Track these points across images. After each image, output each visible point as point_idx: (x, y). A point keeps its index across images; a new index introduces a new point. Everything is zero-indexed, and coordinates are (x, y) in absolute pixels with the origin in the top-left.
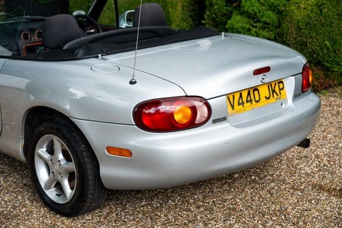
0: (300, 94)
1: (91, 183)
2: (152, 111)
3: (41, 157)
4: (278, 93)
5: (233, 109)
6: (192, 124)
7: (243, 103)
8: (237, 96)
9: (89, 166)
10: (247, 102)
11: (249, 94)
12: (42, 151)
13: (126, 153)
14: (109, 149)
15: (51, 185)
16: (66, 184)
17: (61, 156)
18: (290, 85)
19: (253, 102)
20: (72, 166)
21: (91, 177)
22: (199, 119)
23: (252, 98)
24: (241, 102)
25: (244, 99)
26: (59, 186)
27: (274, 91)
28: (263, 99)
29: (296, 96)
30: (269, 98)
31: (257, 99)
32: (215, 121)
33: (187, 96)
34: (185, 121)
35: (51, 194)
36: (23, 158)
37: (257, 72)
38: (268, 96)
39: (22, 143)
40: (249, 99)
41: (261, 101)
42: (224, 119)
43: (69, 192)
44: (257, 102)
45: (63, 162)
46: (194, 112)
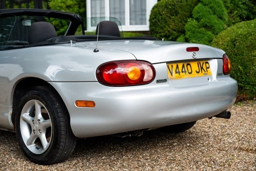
0: (222, 74)
1: (63, 132)
2: (111, 72)
3: (25, 120)
4: (206, 70)
5: (172, 75)
6: (140, 81)
7: (179, 72)
8: (175, 66)
9: (62, 119)
10: (182, 72)
11: (183, 66)
12: (26, 115)
13: (90, 104)
14: (77, 102)
15: (32, 142)
16: (43, 137)
17: (40, 116)
18: (214, 65)
19: (187, 73)
20: (49, 122)
21: (63, 128)
22: (146, 78)
23: (186, 70)
24: (177, 71)
25: (180, 70)
26: (38, 142)
27: (202, 68)
28: (194, 72)
29: (219, 75)
30: (198, 72)
31: (190, 71)
32: (158, 81)
33: (137, 60)
34: (136, 78)
35: (32, 148)
36: (11, 124)
37: (189, 50)
38: (198, 71)
39: (11, 111)
40: (184, 70)
41: (193, 73)
42: (165, 81)
43: (45, 143)
44: (190, 73)
45: (42, 120)
46: (143, 72)
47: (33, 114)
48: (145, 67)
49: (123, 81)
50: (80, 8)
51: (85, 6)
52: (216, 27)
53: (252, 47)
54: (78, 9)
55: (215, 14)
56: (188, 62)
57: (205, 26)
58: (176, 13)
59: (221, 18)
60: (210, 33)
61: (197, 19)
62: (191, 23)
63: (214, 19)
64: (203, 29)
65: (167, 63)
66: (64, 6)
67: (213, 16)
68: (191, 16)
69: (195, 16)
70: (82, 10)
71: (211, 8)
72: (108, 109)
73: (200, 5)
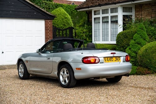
0: (125, 61)
1: (72, 78)
2: (86, 60)
3: (61, 75)
5: (106, 61)
6: (95, 63)
8: (107, 58)
9: (72, 74)
11: (110, 59)
12: (62, 73)
13: (80, 69)
14: (76, 68)
15: (63, 81)
16: (67, 79)
17: (66, 73)
20: (68, 75)
21: (72, 76)
22: (96, 62)
25: (109, 59)
26: (65, 81)
27: (117, 59)
28: (114, 60)
29: (123, 62)
31: (112, 60)
32: (100, 63)
33: (94, 56)
34: (94, 62)
35: (63, 83)
36: (57, 76)
37: (112, 53)
39: (57, 72)
42: (103, 63)
43: (67, 81)
45: (66, 74)
46: (95, 60)
47: (64, 73)
48: (96, 58)
49: (89, 62)
50: (89, 33)
51: (92, 32)
52: (142, 43)
53: (153, 52)
54: (88, 33)
55: (142, 38)
56: (112, 57)
57: (138, 43)
58: (127, 37)
59: (145, 40)
60: (139, 46)
61: (135, 40)
62: (132, 42)
63: (142, 40)
64: (137, 44)
65: (104, 57)
66: (82, 32)
67: (141, 39)
68: (132, 39)
69: (134, 39)
70: (90, 34)
71: (140, 35)
72: (85, 70)
73: (136, 34)
